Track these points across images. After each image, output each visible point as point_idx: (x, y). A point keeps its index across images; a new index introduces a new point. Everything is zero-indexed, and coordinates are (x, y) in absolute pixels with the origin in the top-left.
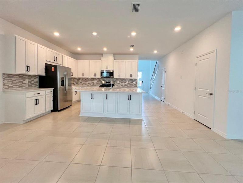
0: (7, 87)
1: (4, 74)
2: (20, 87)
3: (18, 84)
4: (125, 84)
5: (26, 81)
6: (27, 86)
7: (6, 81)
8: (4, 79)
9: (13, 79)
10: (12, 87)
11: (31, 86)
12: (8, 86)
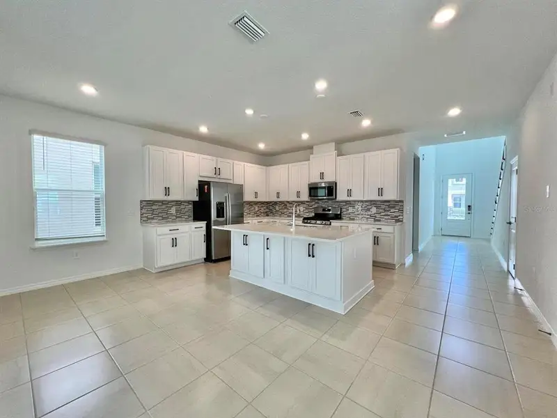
0: (145, 219)
1: (141, 202)
2: (163, 218)
3: (160, 215)
4: (369, 213)
5: (173, 211)
6: (175, 217)
7: (143, 211)
8: (142, 209)
9: (154, 207)
10: (153, 219)
11: (180, 217)
12: (147, 217)
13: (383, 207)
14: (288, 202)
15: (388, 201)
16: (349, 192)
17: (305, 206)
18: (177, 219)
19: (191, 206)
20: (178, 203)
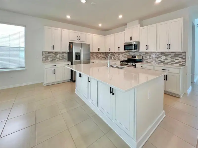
0: (44, 60)
1: (43, 52)
2: (53, 60)
3: (52, 58)
4: (160, 59)
5: (58, 56)
6: (59, 59)
7: (44, 56)
8: (43, 55)
9: (49, 55)
10: (48, 60)
11: (62, 59)
12: (45, 59)
13: (170, 56)
14: (114, 52)
15: (174, 52)
16: (147, 47)
17: (123, 55)
18: (60, 60)
19: (67, 54)
20: (60, 53)
